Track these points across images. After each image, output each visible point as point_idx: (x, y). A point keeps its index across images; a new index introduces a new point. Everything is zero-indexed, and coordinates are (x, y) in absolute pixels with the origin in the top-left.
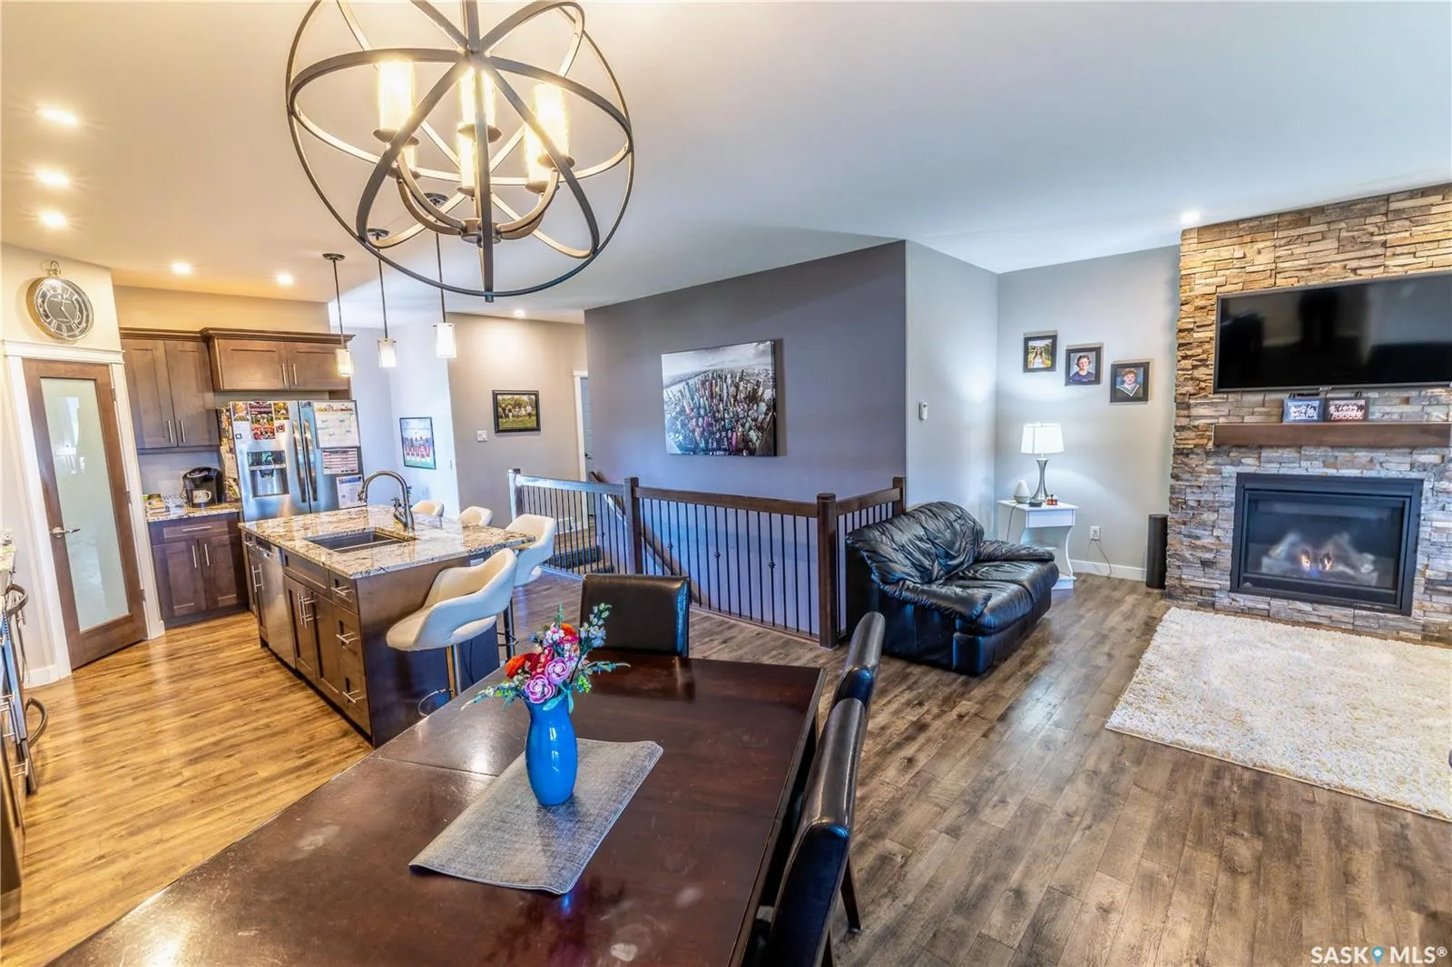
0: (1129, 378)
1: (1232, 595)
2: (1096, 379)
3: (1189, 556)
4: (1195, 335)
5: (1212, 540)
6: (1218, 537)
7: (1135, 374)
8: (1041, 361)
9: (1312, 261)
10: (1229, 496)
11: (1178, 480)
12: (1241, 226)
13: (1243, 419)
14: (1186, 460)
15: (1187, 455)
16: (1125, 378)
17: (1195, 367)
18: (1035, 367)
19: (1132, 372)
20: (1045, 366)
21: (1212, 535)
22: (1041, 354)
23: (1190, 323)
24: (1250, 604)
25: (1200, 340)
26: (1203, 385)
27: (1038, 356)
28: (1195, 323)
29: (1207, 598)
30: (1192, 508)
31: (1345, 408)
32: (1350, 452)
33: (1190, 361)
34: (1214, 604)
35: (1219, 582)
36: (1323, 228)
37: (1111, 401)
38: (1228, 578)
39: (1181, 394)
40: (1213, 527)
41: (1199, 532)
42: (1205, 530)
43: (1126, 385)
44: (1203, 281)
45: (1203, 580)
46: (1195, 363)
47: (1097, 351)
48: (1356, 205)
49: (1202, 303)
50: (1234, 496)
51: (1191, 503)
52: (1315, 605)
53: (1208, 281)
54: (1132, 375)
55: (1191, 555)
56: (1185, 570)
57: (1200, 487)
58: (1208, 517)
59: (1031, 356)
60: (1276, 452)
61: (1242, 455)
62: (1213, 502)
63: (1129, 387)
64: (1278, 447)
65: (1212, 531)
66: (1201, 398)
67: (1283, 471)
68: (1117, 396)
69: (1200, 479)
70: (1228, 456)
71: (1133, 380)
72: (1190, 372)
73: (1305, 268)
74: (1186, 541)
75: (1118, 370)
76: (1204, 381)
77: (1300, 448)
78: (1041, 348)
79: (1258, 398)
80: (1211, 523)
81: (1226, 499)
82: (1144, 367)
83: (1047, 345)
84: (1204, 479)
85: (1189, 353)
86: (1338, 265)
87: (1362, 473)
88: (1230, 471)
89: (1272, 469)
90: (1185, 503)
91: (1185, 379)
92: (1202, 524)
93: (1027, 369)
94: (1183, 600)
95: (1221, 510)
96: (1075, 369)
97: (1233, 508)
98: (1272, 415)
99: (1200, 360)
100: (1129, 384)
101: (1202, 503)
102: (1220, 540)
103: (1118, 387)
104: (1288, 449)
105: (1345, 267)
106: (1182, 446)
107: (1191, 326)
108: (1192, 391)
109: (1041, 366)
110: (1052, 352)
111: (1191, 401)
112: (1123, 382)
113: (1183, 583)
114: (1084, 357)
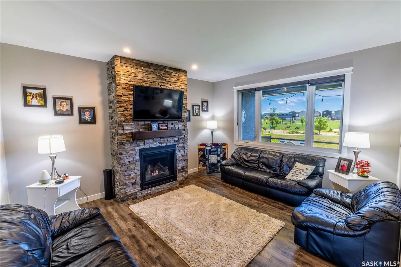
0: (87, 114)
1: (141, 192)
2: (72, 113)
3: (128, 183)
4: (123, 98)
5: (134, 175)
6: (136, 173)
7: (90, 112)
8: (36, 101)
9: (152, 80)
10: (138, 158)
11: (122, 155)
12: (133, 61)
13: (139, 130)
14: (124, 147)
15: (124, 145)
16: (85, 113)
17: (124, 111)
18: (33, 104)
19: (88, 111)
20: (39, 104)
21: (134, 172)
22: (36, 97)
23: (121, 93)
24: (146, 193)
25: (125, 101)
26: (127, 117)
27: (34, 98)
28: (123, 93)
29: (135, 196)
30: (128, 165)
31: (163, 126)
32: (163, 139)
33: (122, 108)
34: (137, 197)
35: (138, 189)
36: (153, 70)
37: (80, 124)
38: (140, 186)
39: (120, 121)
40: (134, 170)
41: (130, 173)
42: (132, 172)
43: (86, 117)
44: (123, 78)
45: (133, 190)
46: (124, 109)
47: (71, 100)
48: (159, 66)
49: (124, 86)
50: (139, 157)
51: (127, 163)
52: (160, 186)
53: (125, 78)
54: (88, 112)
55: (129, 182)
56: (127, 189)
57: (129, 156)
58: (133, 166)
59: (29, 98)
60: (148, 140)
61: (140, 143)
62: (134, 161)
63: (87, 117)
64: (149, 139)
65: (134, 171)
66: (126, 122)
67: (151, 146)
68: (82, 122)
69: (129, 153)
70: (136, 143)
71: (89, 114)
72: (122, 113)
73: (150, 82)
74: (126, 177)
75: (82, 110)
76: (127, 116)
77: (154, 138)
78: (36, 94)
79: (142, 123)
80: (133, 169)
81: (137, 159)
82: (93, 110)
83: (40, 93)
84: (130, 153)
85: (122, 105)
86: (157, 83)
87: (166, 144)
88: (137, 148)
89: (148, 146)
90: (125, 163)
91: (121, 115)
92: (131, 170)
93: (26, 104)
94: (128, 200)
95: (136, 163)
96: (58, 108)
97: (139, 161)
98: (146, 128)
99: (125, 108)
100: (87, 116)
101: (131, 162)
102: (137, 174)
103: (82, 117)
104: (151, 139)
105: (158, 84)
106: (122, 141)
107: (121, 94)
108: (124, 120)
109: (37, 104)
110: (44, 96)
111: (124, 124)
112: (85, 115)
113: (127, 194)
114: (64, 102)
